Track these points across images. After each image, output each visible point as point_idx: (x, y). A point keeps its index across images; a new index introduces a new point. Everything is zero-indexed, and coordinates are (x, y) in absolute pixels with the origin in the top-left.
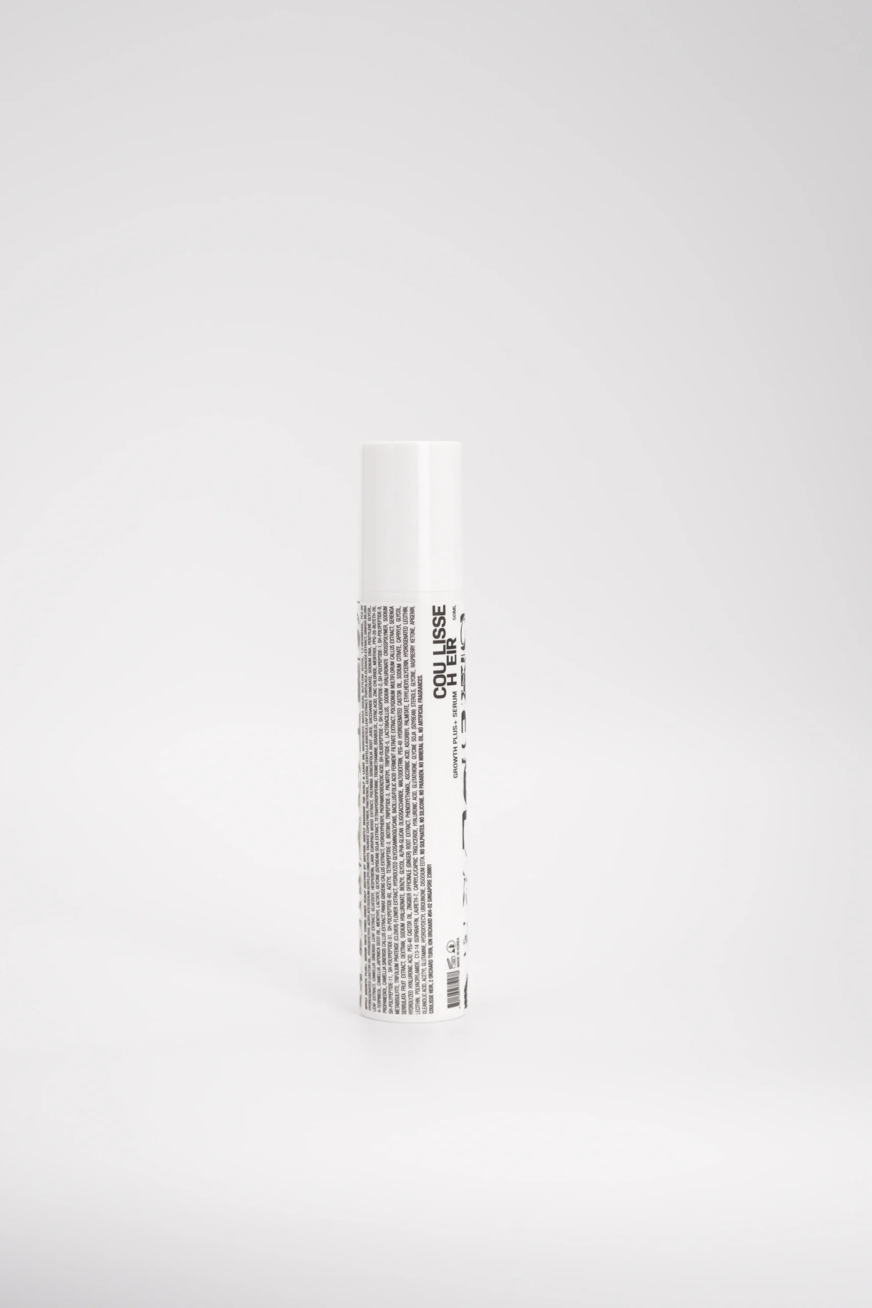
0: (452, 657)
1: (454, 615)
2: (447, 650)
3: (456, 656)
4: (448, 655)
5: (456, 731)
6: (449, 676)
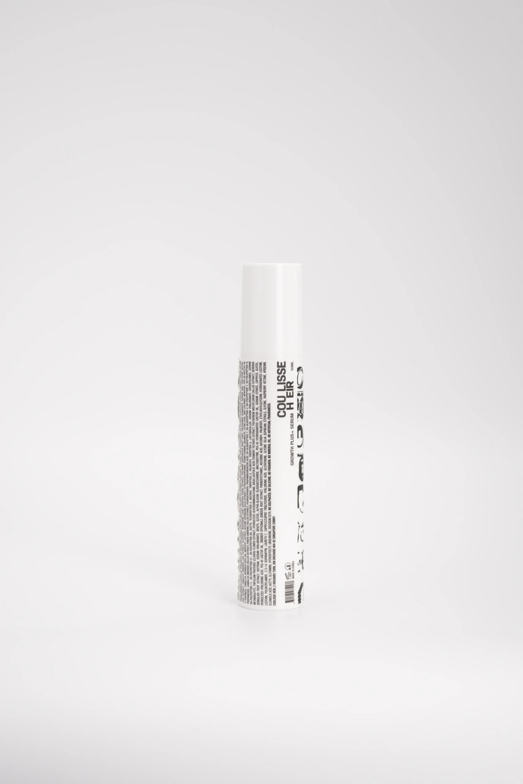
0: (290, 393)
1: (292, 367)
2: (286, 389)
3: (293, 392)
4: (287, 391)
5: (293, 437)
6: (287, 404)
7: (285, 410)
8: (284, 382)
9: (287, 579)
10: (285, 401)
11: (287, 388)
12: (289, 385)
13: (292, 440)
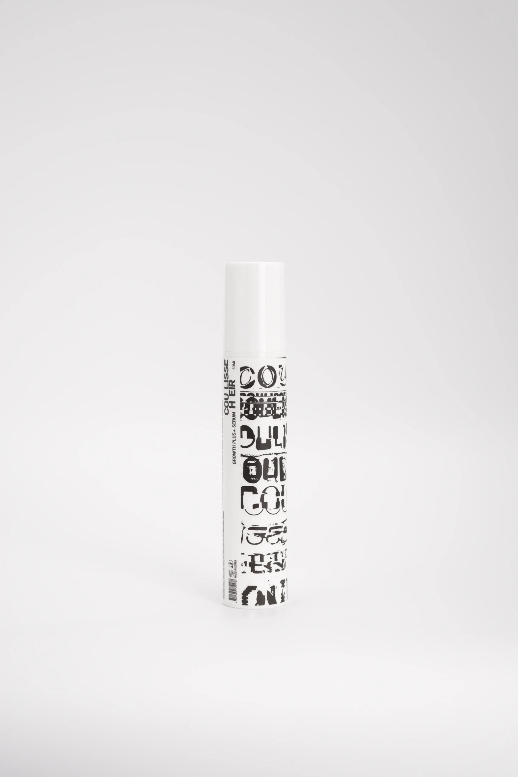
3: (235, 391)
5: (234, 436)
6: (230, 402)
7: (228, 408)
8: (228, 380)
9: (231, 576)
10: (227, 399)
11: (229, 386)
12: (231, 383)
13: (234, 439)
